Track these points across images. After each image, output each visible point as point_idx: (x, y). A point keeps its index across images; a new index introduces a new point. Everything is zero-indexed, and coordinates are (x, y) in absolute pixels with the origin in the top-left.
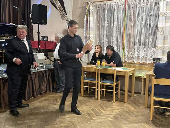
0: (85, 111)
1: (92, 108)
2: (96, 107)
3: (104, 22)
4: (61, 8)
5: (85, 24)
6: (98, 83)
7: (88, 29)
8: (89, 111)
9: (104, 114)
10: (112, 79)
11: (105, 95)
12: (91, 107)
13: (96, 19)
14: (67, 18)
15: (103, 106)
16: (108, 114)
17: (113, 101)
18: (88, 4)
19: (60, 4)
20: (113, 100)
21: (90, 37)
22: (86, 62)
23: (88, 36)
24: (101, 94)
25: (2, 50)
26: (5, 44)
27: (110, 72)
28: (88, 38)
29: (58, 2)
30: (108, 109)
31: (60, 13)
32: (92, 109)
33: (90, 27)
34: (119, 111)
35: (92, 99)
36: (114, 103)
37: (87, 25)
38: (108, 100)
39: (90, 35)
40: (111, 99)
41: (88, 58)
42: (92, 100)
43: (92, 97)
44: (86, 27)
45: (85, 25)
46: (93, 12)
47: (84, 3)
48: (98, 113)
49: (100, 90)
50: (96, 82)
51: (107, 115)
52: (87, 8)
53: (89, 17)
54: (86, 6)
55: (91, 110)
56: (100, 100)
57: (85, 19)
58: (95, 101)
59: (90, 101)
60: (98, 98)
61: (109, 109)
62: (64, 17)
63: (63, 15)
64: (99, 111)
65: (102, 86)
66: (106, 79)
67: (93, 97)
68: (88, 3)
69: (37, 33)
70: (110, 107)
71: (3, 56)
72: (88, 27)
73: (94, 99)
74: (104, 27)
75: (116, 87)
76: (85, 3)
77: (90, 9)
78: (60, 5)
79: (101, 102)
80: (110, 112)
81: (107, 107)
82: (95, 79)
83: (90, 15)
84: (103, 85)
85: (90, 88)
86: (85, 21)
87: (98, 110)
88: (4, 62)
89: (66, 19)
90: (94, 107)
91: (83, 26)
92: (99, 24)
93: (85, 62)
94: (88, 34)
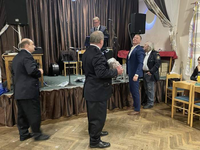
0: (160, 138)
2: (180, 135)
5: (191, 29)
8: (165, 138)
12: (173, 133)
14: (170, 24)
15: (190, 137)
18: (196, 4)
21: (197, 45)
23: (194, 43)
28: (194, 46)
30: (194, 142)
31: (160, 19)
32: (172, 136)
33: (197, 32)
35: (182, 123)
37: (193, 30)
39: (197, 43)
42: (181, 126)
44: (193, 32)
45: (191, 31)
47: (191, 4)
48: (176, 144)
50: (189, 103)
52: (195, 10)
53: (196, 21)
54: (194, 7)
55: (170, 137)
57: (192, 23)
58: (184, 127)
59: (176, 126)
60: (190, 124)
61: (197, 142)
62: (166, 24)
63: (164, 22)
64: (180, 142)
68: (197, 2)
72: (195, 32)
73: (185, 124)
76: (194, 4)
77: (199, 10)
78: (160, 11)
81: (195, 140)
83: (198, 17)
86: (191, 26)
87: (180, 140)
89: (168, 26)
90: (176, 135)
91: (189, 32)
93: (188, 76)
94: (195, 41)
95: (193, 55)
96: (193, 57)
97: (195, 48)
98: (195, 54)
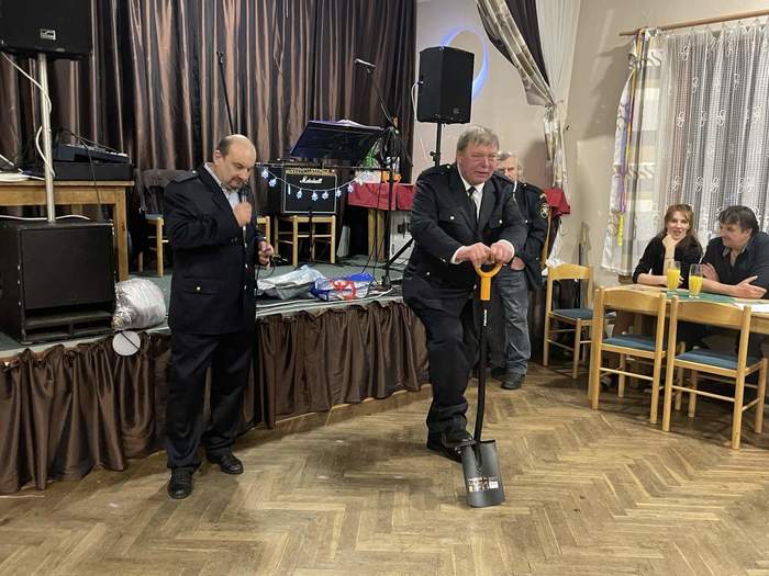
0: (604, 470)
1: (634, 460)
2: (652, 457)
3: (707, 109)
4: (528, 57)
5: (621, 117)
6: (664, 361)
7: (634, 139)
8: (618, 469)
9: (684, 492)
10: (733, 351)
11: (691, 415)
12: (629, 454)
13: (673, 96)
14: (549, 96)
15: (684, 460)
16: (705, 493)
17: (727, 444)
18: (640, 36)
19: (524, 43)
20: (730, 438)
21: (641, 169)
22: (619, 269)
23: (633, 165)
24: (678, 407)
25: (311, 216)
26: (320, 194)
27: (724, 320)
28: (632, 174)
29: (516, 35)
30: (702, 473)
31: (523, 76)
32: (632, 462)
33: (643, 128)
34: (755, 486)
35: (635, 424)
36: (733, 453)
37: (629, 120)
38: (706, 434)
39: (642, 164)
40: (720, 431)
41: (626, 256)
42: (637, 431)
43: (637, 415)
44: (625, 128)
45: (621, 123)
46: (659, 67)
47: (621, 35)
49: (674, 390)
50: (656, 356)
51: (697, 497)
52: (635, 54)
53: (639, 91)
54: (630, 47)
55: (629, 466)
56: (670, 431)
57: (624, 99)
58: (648, 434)
59: (624, 433)
60: (661, 425)
61: (710, 473)
62: (538, 94)
63: (532, 85)
64: (663, 475)
65: (680, 376)
66: (704, 347)
67: (643, 418)
68: (641, 31)
69: (432, 154)
70: (713, 466)
71: (311, 235)
72: (635, 129)
73: (644, 423)
74: (705, 130)
75: (748, 385)
76: (629, 34)
77: (649, 56)
78: (526, 47)
79: (675, 439)
80: (713, 485)
81: (701, 466)
82: (654, 345)
83: (647, 81)
84: (688, 372)
85: (627, 377)
86: (620, 107)
87: (662, 470)
88: (313, 257)
90: (641, 458)
91: (615, 126)
92: (681, 119)
93: (610, 273)
94: (633, 158)
95: (629, 204)
96: (629, 209)
97: (636, 182)
98: (634, 198)
